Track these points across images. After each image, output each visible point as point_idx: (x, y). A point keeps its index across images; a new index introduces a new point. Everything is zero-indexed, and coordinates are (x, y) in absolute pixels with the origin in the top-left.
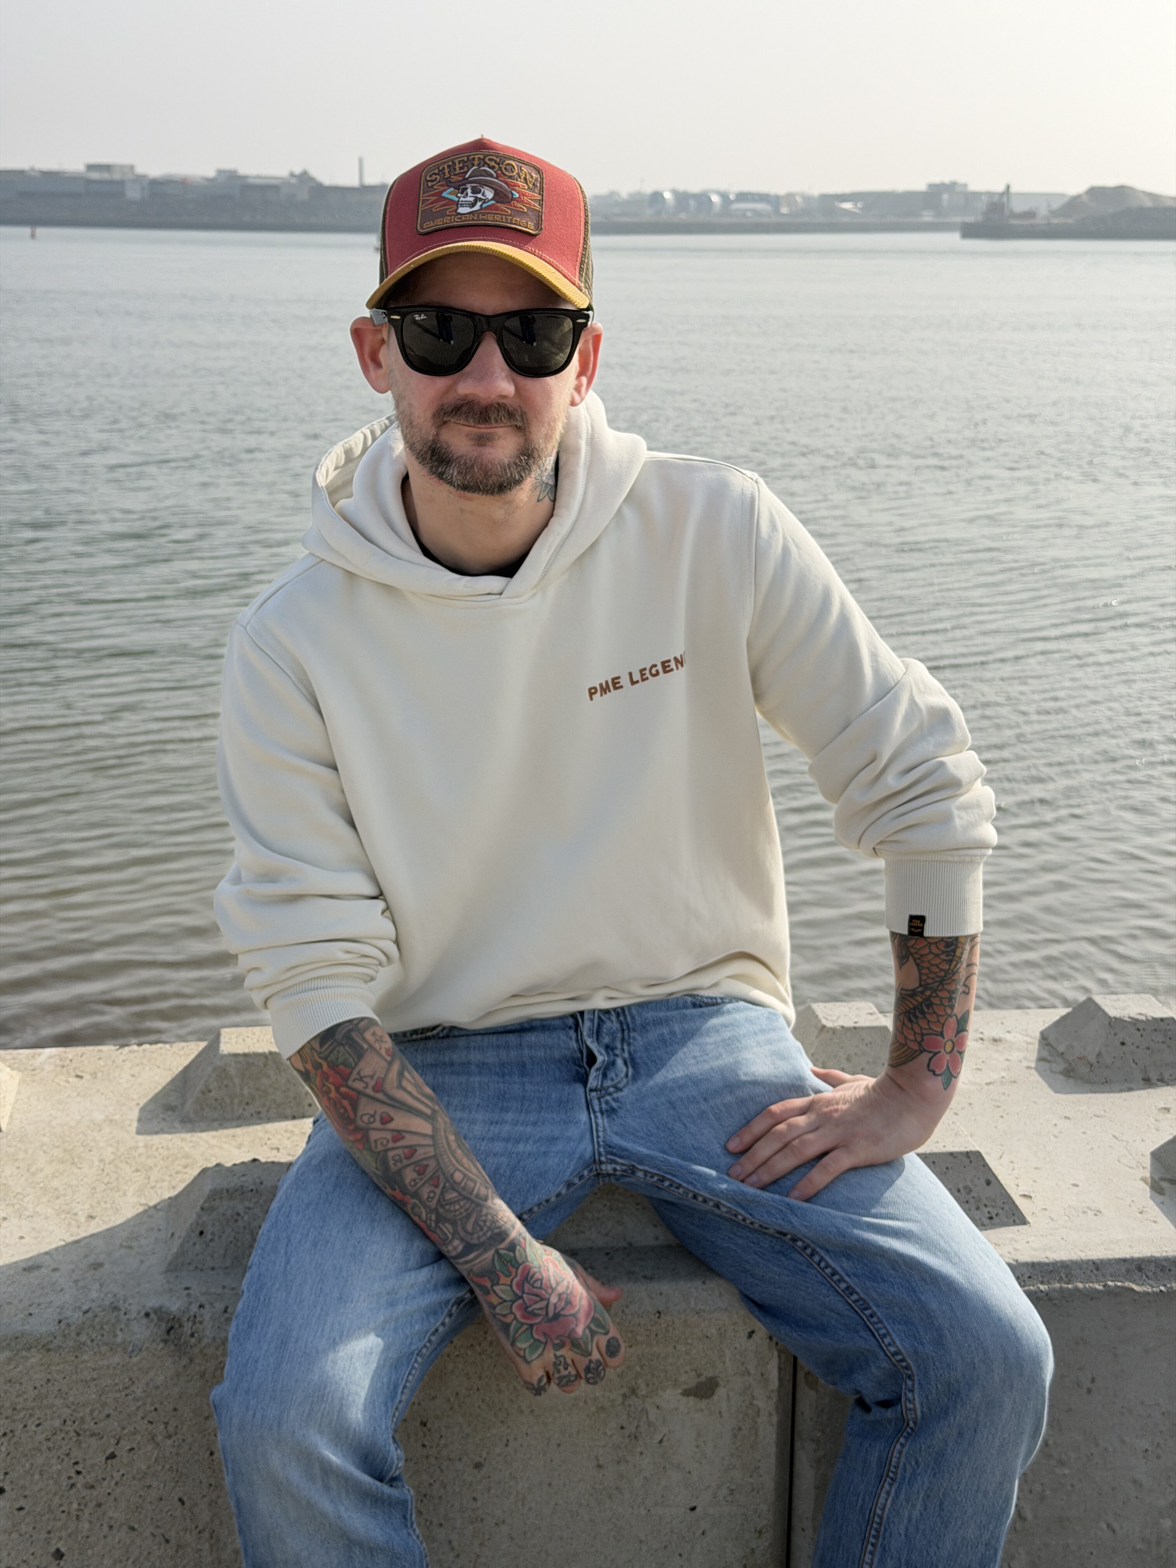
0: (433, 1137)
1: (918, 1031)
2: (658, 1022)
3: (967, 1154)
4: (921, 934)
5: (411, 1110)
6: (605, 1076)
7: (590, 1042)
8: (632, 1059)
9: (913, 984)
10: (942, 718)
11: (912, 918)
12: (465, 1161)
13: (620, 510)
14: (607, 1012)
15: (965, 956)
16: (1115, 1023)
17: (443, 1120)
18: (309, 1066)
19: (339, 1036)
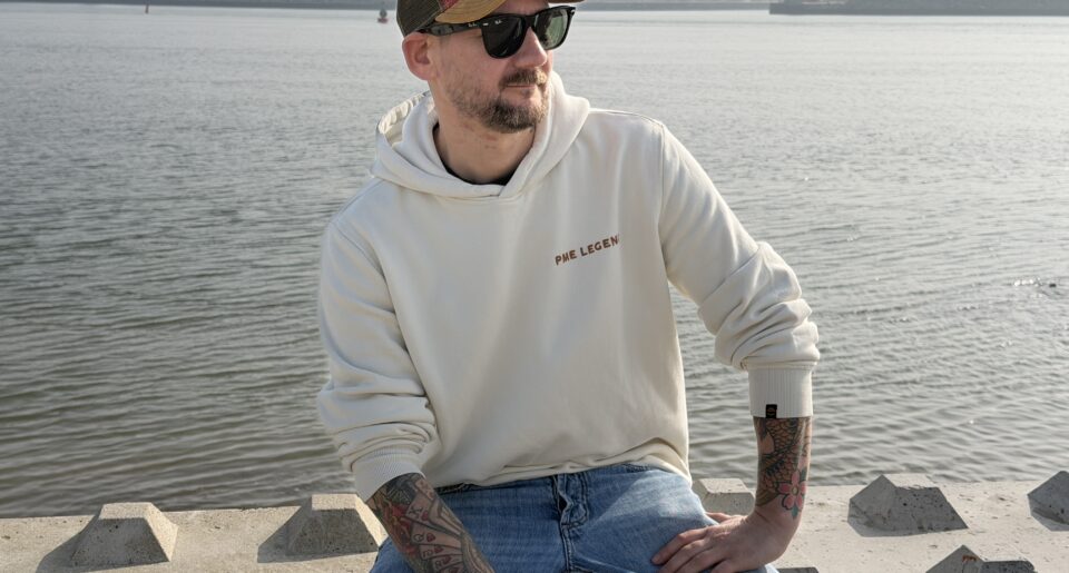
0: (462, 550)
2: (605, 481)
5: (447, 532)
6: (572, 515)
7: (561, 493)
8: (589, 504)
12: (482, 565)
14: (572, 474)
17: (468, 539)
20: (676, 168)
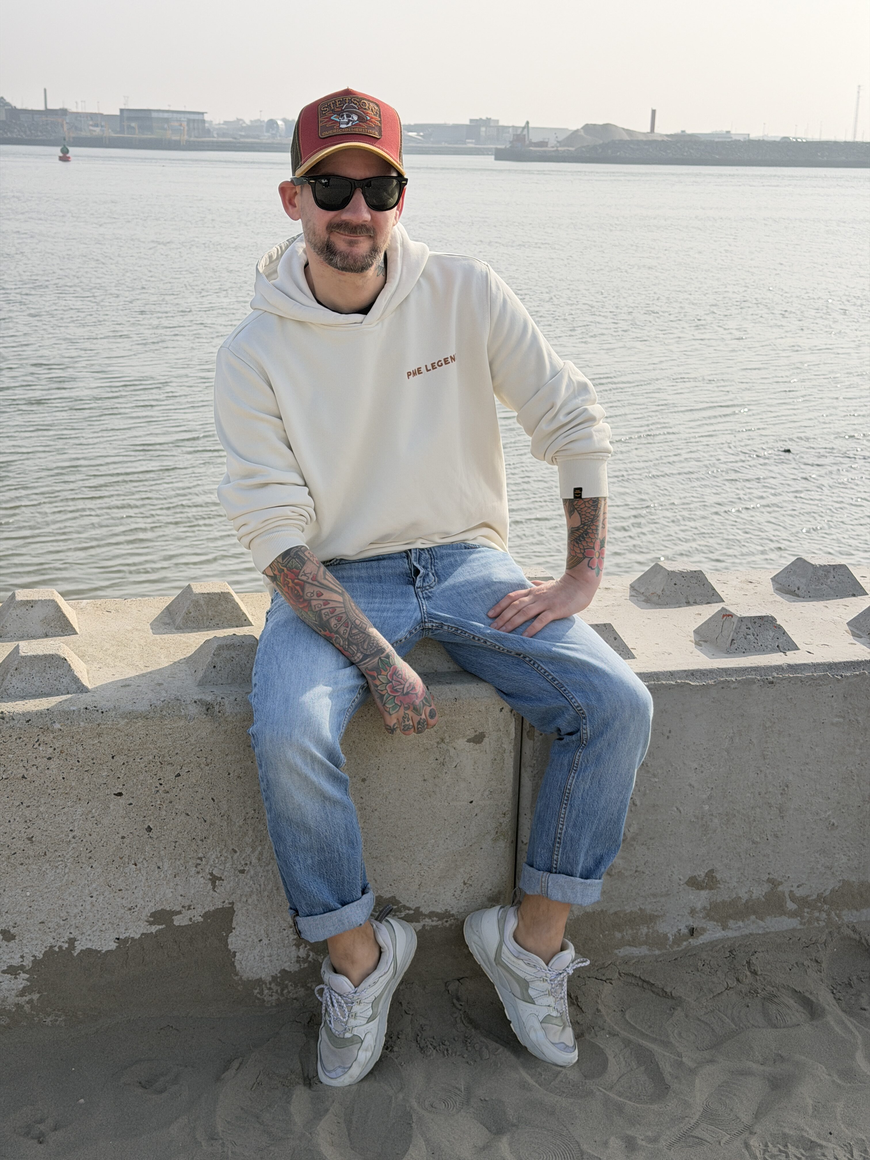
0: (344, 603)
1: (582, 547)
2: (449, 555)
3: (605, 625)
4: (580, 497)
5: (331, 590)
6: (424, 581)
7: (415, 564)
8: (437, 573)
9: (578, 524)
10: (583, 388)
11: (575, 489)
12: (360, 615)
13: (419, 280)
14: (423, 549)
15: (602, 508)
16: (671, 574)
17: (347, 596)
18: (276, 572)
19: (292, 554)
20: (500, 300)
